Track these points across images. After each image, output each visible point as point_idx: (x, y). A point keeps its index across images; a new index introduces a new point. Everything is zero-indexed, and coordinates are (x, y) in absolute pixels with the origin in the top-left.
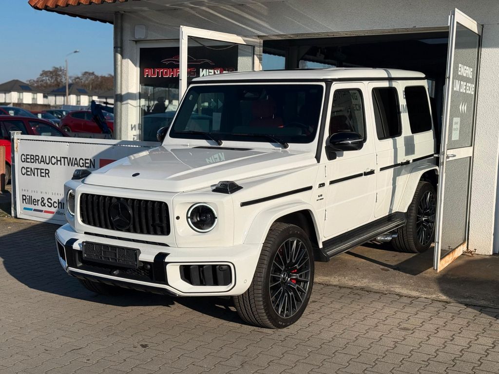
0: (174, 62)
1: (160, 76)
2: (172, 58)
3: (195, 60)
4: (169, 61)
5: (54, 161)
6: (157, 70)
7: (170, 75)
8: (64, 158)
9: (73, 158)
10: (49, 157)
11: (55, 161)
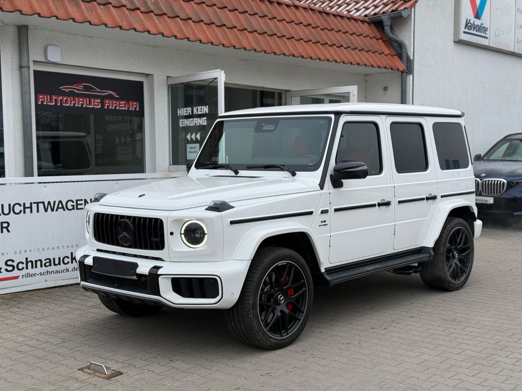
0: (75, 91)
1: (59, 104)
2: (72, 85)
3: (98, 90)
4: (69, 88)
5: (18, 209)
6: (54, 98)
7: (71, 104)
8: (38, 203)
9: (55, 202)
10: (10, 205)
11: (22, 208)
